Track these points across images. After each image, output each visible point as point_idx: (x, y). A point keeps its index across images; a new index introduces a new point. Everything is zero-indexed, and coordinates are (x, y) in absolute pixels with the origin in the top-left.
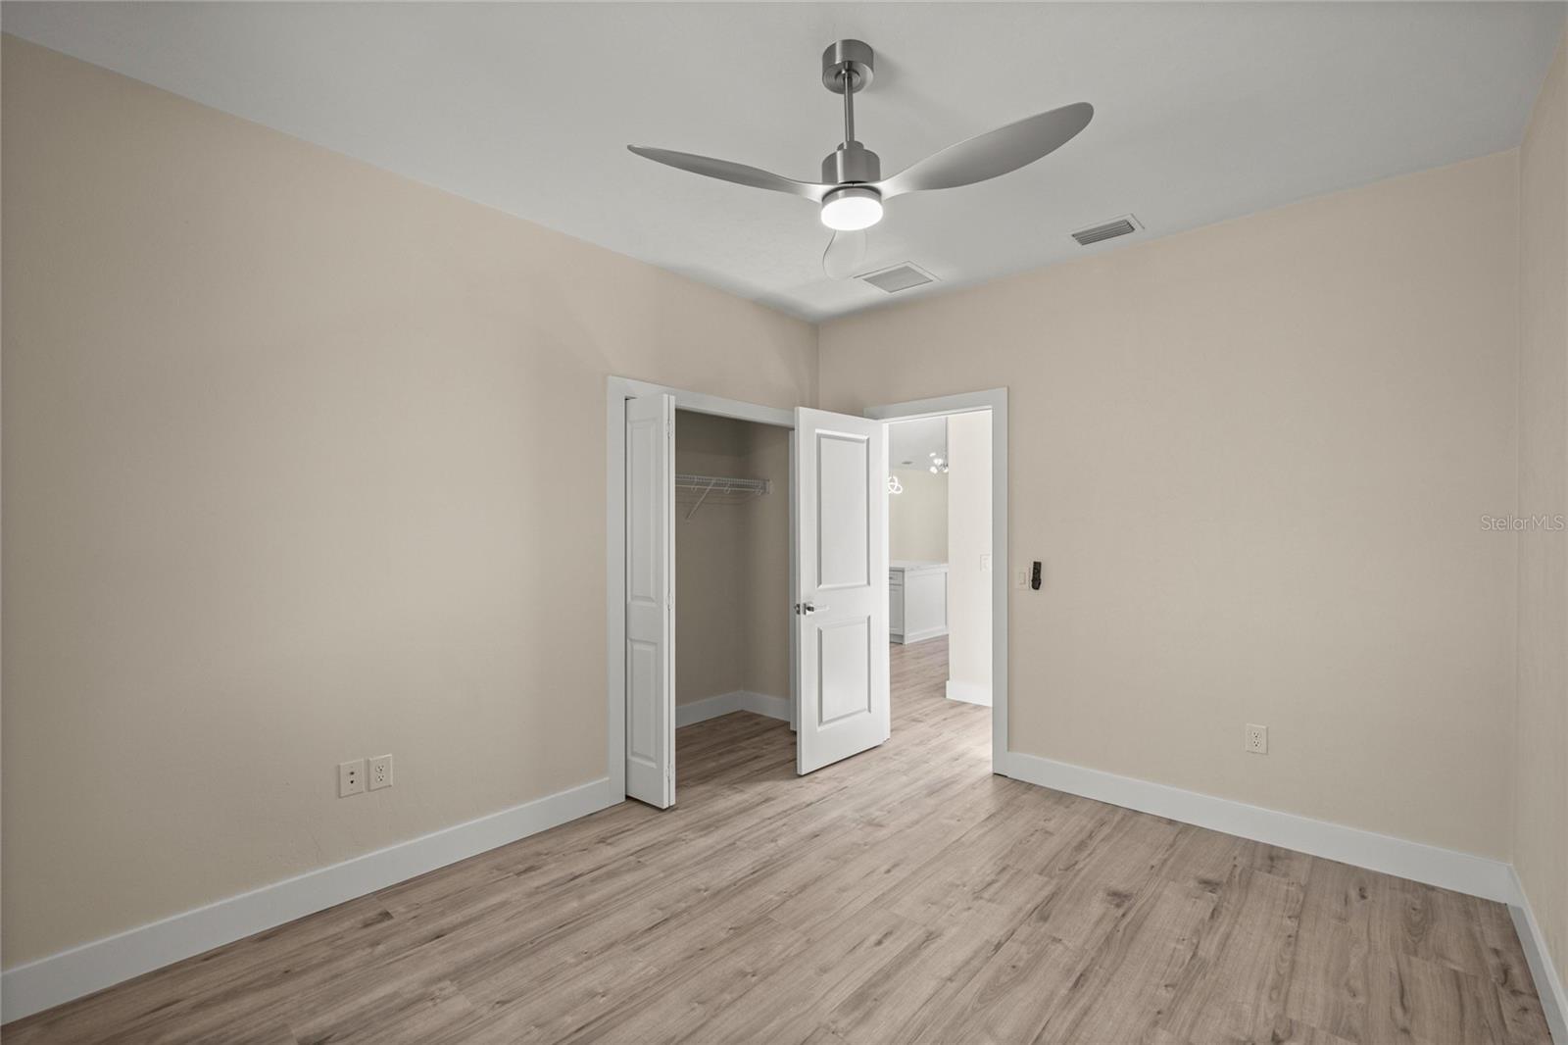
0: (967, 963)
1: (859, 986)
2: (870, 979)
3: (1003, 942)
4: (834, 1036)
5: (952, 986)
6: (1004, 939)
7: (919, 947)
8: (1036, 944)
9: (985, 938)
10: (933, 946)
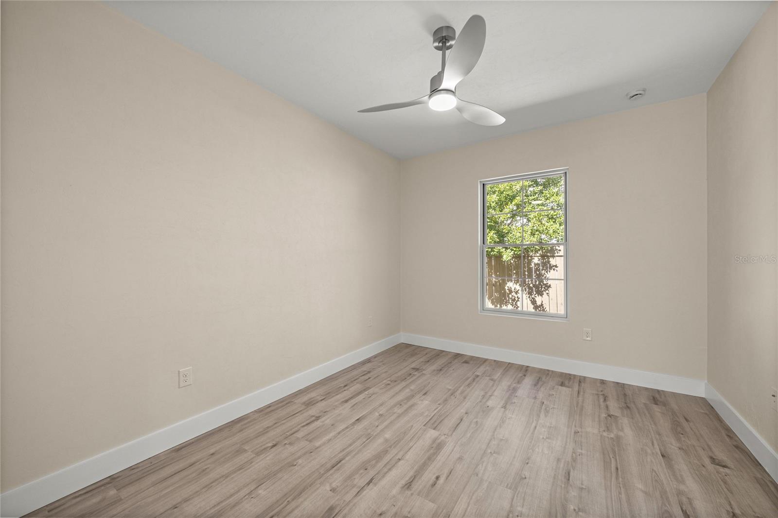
0: (390, 469)
1: (441, 453)
2: (437, 456)
3: (367, 485)
4: (445, 433)
5: (399, 456)
6: (365, 487)
7: (415, 477)
8: (347, 486)
9: (375, 488)
10: (407, 479)
